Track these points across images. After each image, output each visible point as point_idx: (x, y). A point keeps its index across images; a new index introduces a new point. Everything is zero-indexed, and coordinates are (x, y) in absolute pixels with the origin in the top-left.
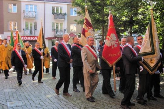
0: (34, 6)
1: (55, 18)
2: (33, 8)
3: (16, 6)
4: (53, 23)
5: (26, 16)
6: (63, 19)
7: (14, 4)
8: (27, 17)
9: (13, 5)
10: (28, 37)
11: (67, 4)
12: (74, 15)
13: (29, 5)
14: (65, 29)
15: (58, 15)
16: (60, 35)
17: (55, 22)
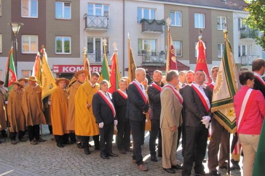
0: (103, 6)
1: (143, 30)
2: (101, 9)
3: (69, 6)
4: (139, 39)
5: (90, 25)
6: (159, 31)
7: (65, 3)
8: (93, 27)
9: (63, 4)
10: (94, 68)
11: (165, 4)
12: (175, 25)
13: (94, 5)
14: (162, 52)
15: (150, 24)
16: (158, 63)
17: (143, 37)
